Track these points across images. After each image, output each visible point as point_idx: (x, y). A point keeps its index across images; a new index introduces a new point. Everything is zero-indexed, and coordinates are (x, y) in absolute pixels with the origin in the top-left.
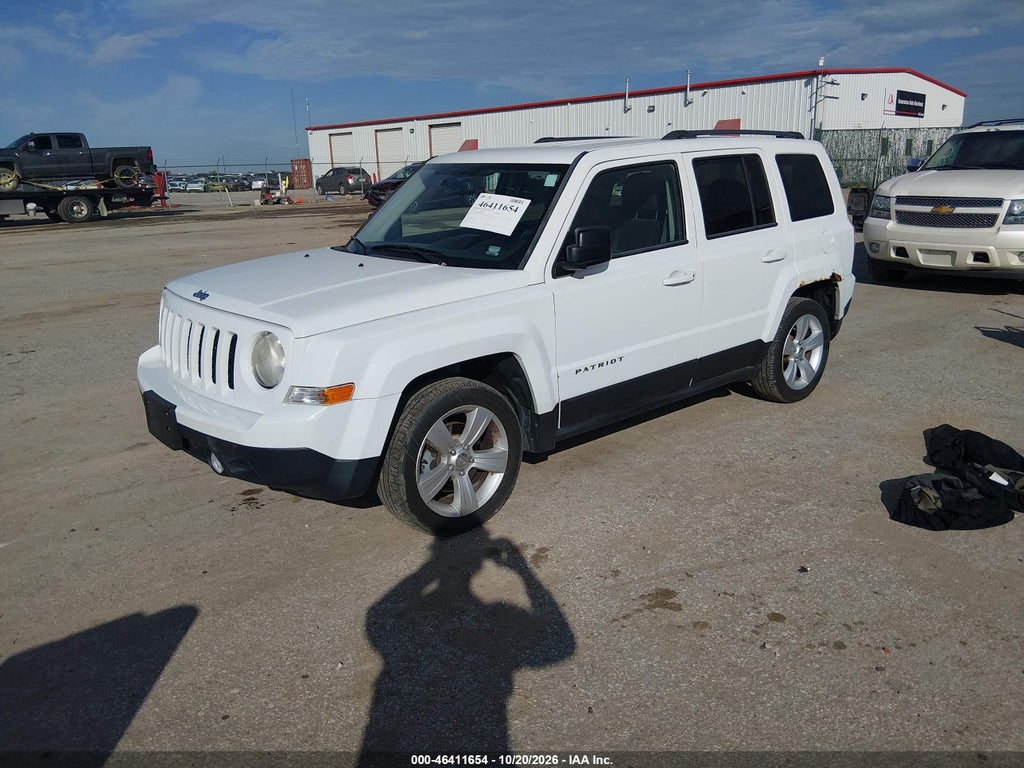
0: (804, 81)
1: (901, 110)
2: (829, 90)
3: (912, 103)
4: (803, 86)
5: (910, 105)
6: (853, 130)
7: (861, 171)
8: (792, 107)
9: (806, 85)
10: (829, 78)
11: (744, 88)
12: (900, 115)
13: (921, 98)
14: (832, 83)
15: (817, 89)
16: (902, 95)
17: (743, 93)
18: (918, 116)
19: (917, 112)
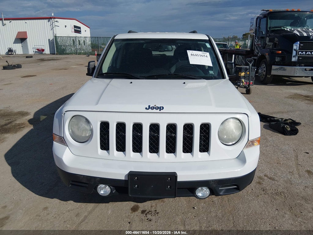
0: (47, 20)
1: (76, 31)
2: (56, 24)
3: (78, 29)
4: (47, 21)
5: (77, 30)
6: (67, 37)
7: (72, 49)
8: (45, 28)
9: (48, 22)
10: (56, 20)
11: (26, 21)
12: (76, 33)
13: (80, 28)
14: (57, 21)
15: (52, 23)
16: (75, 27)
17: (26, 23)
18: (80, 33)
19: (79, 32)
